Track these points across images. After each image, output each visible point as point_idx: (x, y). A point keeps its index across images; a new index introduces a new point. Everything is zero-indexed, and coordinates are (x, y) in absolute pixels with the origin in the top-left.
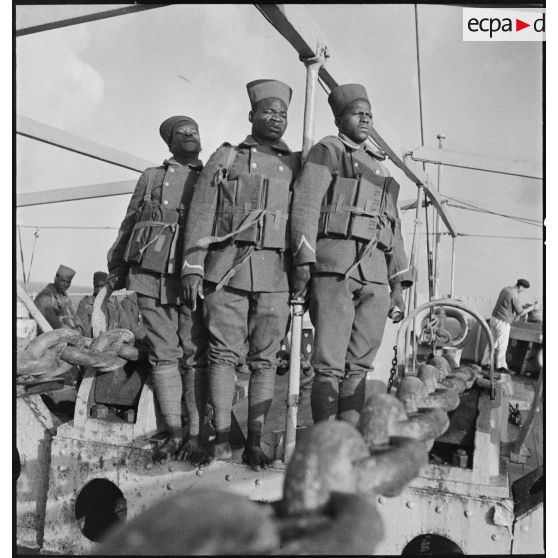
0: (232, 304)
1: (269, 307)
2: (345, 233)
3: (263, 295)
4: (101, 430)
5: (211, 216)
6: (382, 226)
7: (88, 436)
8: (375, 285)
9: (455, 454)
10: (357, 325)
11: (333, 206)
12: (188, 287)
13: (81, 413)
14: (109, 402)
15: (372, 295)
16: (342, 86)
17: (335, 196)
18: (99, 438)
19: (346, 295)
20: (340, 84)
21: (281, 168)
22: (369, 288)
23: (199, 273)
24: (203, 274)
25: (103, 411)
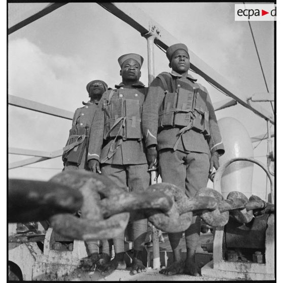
0: (115, 174)
1: (136, 174)
2: (172, 124)
3: (131, 167)
4: (56, 256)
5: (102, 126)
6: (194, 117)
7: (51, 260)
8: (196, 154)
9: (253, 255)
10: (188, 179)
11: (164, 111)
12: (90, 167)
13: (47, 247)
14: (62, 241)
15: (194, 159)
16: (171, 47)
17: (165, 104)
18: (56, 261)
19: (176, 161)
20: (169, 46)
21: (136, 95)
22: (191, 156)
23: (96, 158)
24: (98, 159)
25: (58, 245)
